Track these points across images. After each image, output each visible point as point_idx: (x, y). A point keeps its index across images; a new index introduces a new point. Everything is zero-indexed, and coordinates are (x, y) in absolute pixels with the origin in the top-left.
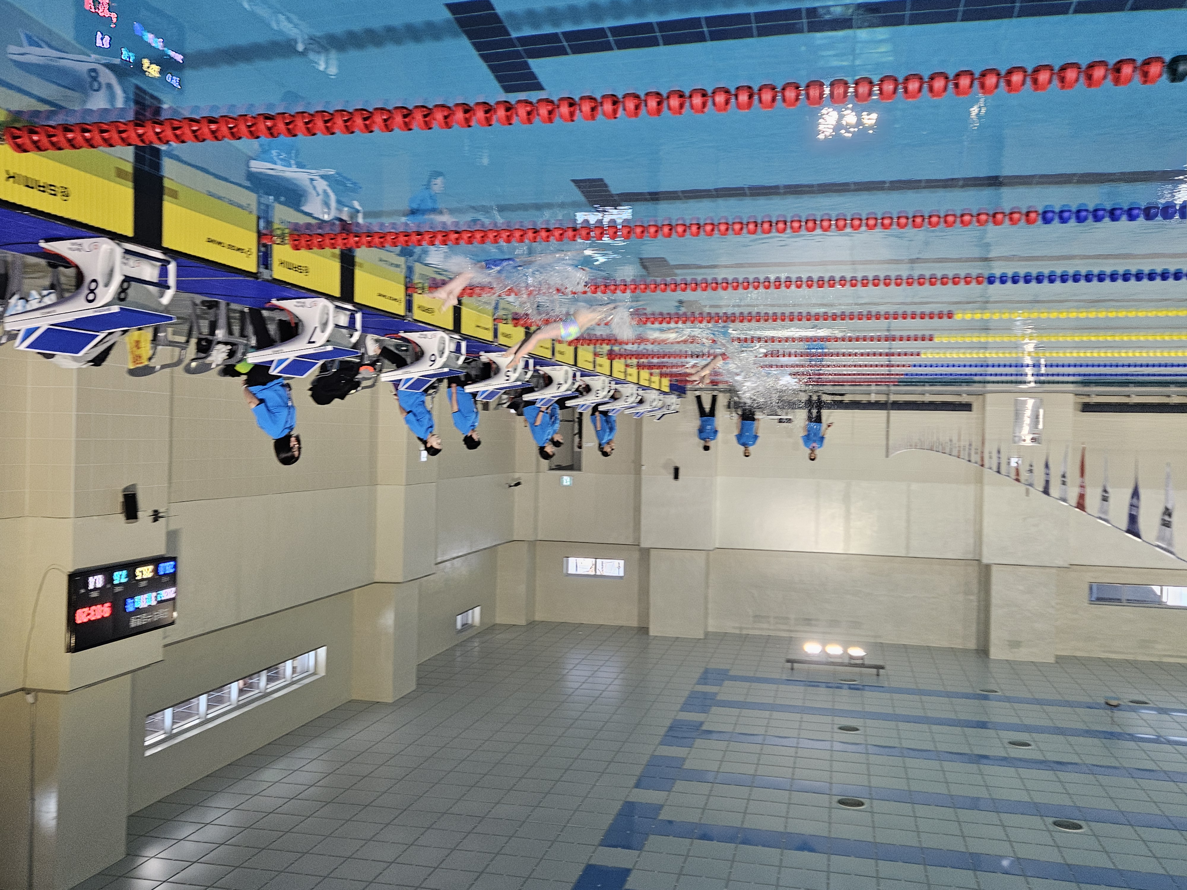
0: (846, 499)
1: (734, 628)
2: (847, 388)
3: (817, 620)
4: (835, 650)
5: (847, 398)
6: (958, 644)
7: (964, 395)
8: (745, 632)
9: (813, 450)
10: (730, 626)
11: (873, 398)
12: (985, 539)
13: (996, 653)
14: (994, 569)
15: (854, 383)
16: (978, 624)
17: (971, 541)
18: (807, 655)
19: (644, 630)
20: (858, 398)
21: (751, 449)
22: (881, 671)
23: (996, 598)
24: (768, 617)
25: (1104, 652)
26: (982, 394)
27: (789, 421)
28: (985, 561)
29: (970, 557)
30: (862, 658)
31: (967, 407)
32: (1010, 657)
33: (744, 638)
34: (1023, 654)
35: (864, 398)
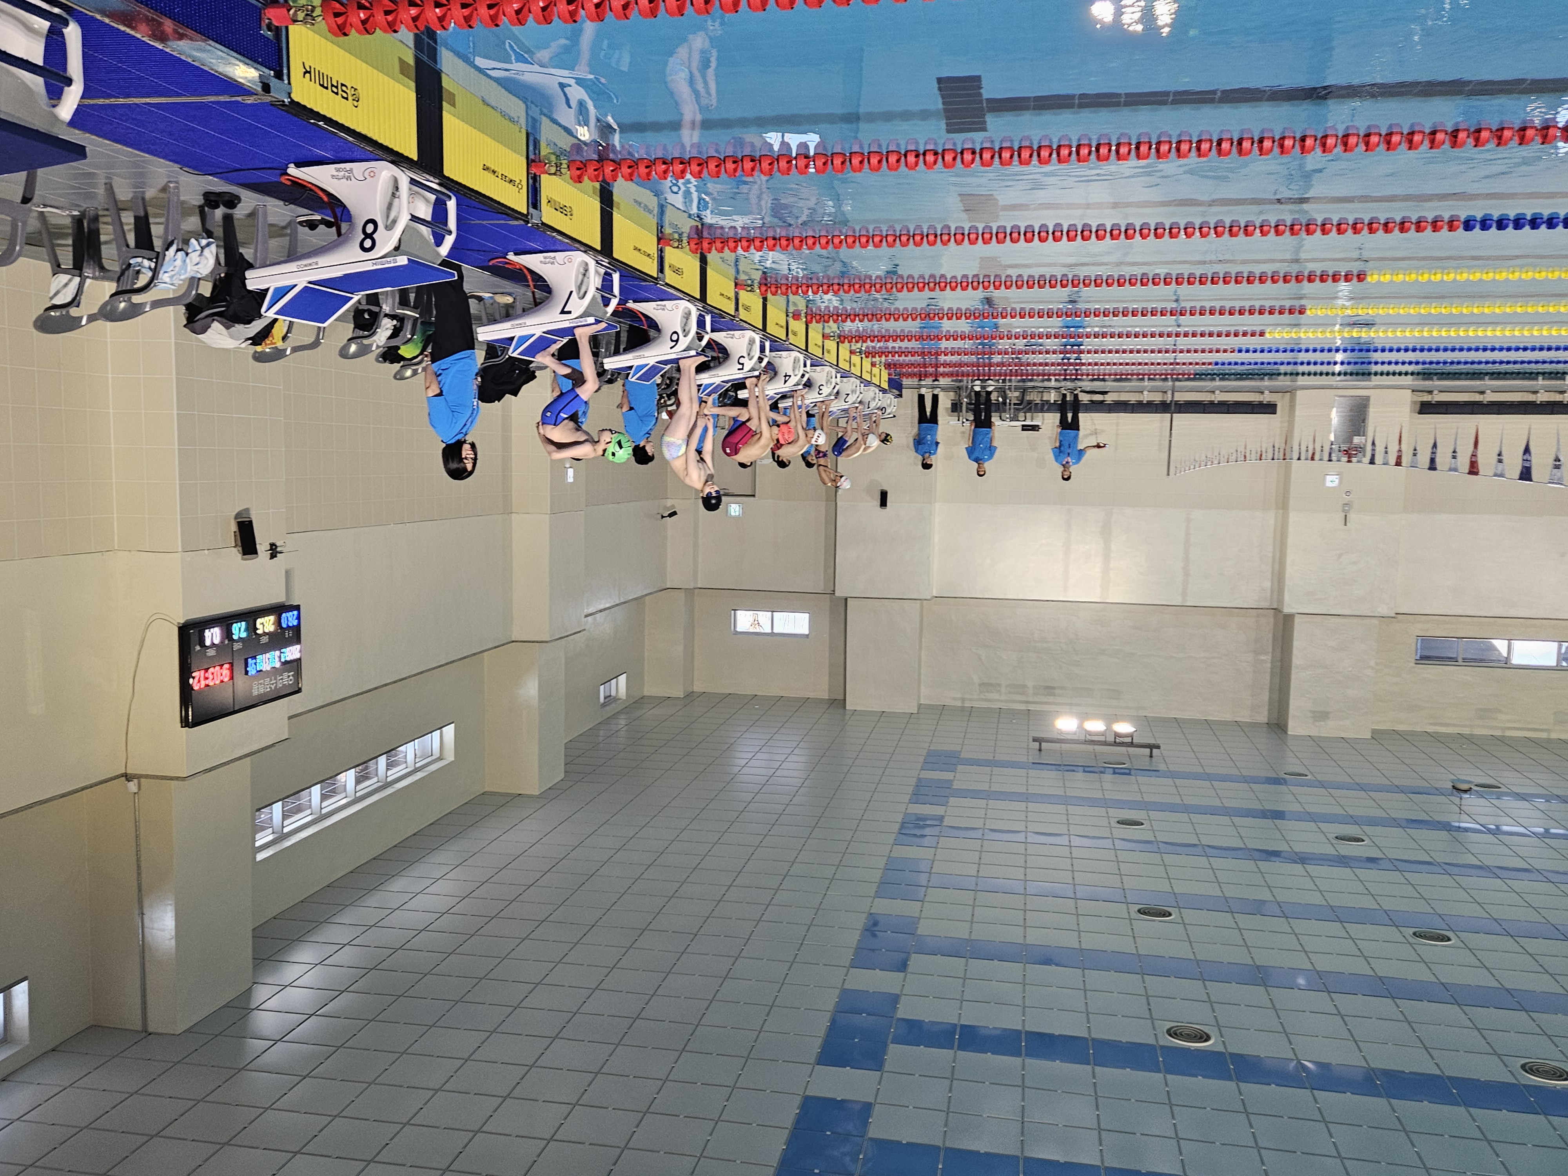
0: (1106, 532)
1: (954, 699)
2: (1109, 385)
3: (1062, 688)
4: (1096, 726)
5: (1109, 398)
6: (1244, 716)
7: (1267, 392)
8: (967, 704)
9: (1065, 466)
10: (951, 697)
11: (1146, 397)
12: (1288, 583)
13: (1296, 727)
14: (1297, 619)
15: (1121, 378)
16: (1271, 690)
17: (1268, 584)
18: (1060, 732)
19: (838, 703)
20: (1124, 397)
21: (987, 465)
22: (1154, 751)
23: (1298, 658)
24: (999, 685)
25: (1431, 724)
26: (1291, 392)
27: (1035, 428)
28: (1287, 610)
29: (1266, 605)
30: (1131, 736)
31: (1269, 408)
32: (1314, 733)
33: (968, 713)
34: (1329, 729)
35: (1133, 398)
